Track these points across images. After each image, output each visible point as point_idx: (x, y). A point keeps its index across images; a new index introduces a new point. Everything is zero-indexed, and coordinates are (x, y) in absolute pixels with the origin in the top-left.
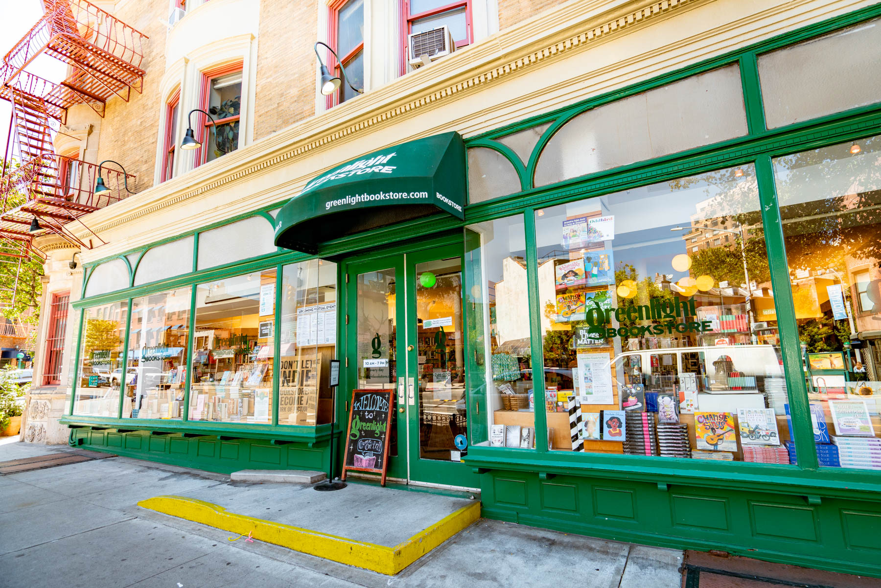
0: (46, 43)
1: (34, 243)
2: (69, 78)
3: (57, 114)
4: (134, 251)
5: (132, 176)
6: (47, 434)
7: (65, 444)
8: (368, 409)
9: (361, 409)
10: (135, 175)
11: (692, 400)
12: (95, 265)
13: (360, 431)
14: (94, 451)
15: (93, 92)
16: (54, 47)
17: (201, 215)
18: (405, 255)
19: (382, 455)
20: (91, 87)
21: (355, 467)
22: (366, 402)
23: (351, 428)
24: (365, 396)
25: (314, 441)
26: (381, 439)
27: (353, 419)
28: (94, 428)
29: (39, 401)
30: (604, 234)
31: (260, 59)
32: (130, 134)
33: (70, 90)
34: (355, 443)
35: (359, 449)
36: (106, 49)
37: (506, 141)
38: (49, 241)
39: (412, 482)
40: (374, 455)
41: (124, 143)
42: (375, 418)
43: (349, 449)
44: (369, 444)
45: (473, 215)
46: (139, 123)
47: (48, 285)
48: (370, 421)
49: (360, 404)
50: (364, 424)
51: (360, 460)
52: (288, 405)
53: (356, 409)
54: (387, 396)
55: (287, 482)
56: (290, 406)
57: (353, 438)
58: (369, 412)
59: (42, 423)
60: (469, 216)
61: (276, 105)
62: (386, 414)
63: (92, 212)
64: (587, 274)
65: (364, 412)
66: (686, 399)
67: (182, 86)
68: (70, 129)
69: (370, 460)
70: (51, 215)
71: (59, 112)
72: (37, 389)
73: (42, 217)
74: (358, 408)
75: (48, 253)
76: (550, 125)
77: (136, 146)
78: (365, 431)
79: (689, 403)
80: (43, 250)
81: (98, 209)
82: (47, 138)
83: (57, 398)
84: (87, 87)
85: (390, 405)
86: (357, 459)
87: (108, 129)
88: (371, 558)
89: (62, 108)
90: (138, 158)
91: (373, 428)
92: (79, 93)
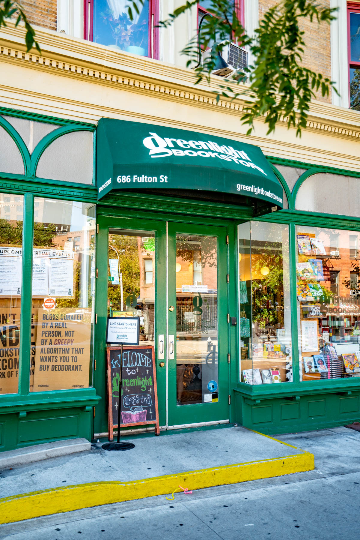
8: (128, 366)
9: (120, 366)
19: (153, 407)
21: (124, 424)
22: (125, 359)
23: (112, 386)
24: (123, 354)
26: (149, 392)
27: (112, 377)
30: (322, 251)
34: (119, 400)
35: (126, 406)
37: (280, 169)
39: (169, 427)
40: (144, 408)
42: (138, 374)
43: (114, 408)
44: (137, 399)
48: (133, 377)
49: (118, 362)
50: (127, 381)
51: (128, 416)
52: (8, 370)
53: (114, 367)
54: (148, 352)
55: (51, 458)
56: (10, 370)
57: (116, 397)
58: (131, 369)
62: (151, 369)
65: (124, 369)
69: (140, 414)
74: (117, 365)
78: (130, 388)
86: (126, 415)
91: (138, 384)
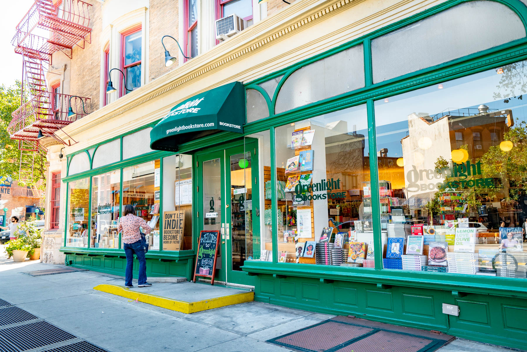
0: (37, 21)
1: (40, 142)
2: (51, 38)
3: (46, 58)
4: (91, 147)
5: (88, 99)
6: (54, 258)
7: (63, 264)
8: (207, 242)
9: (204, 242)
10: (90, 98)
11: (354, 236)
12: (73, 155)
13: (203, 254)
14: (77, 268)
15: (65, 44)
16: (42, 23)
17: (123, 126)
18: (225, 150)
19: (212, 268)
20: (63, 41)
21: (199, 274)
22: (206, 238)
23: (199, 252)
24: (206, 235)
25: (178, 259)
26: (212, 258)
27: (200, 247)
28: (77, 254)
29: (49, 238)
30: (308, 141)
31: (151, 23)
32: (86, 70)
33: (52, 44)
34: (200, 261)
35: (202, 264)
36: (69, 20)
37: (264, 85)
38: (48, 141)
39: (228, 284)
40: (209, 267)
41: (84, 76)
42: (210, 247)
43: (197, 264)
44: (207, 261)
45: (248, 130)
46: (90, 63)
47: (49, 167)
48: (208, 248)
49: (204, 239)
50: (205, 250)
52: (170, 240)
53: (202, 242)
55: (166, 282)
56: (171, 240)
57: (199, 258)
59: (51, 251)
60: (246, 130)
61: (160, 54)
62: (215, 244)
63: (69, 124)
64: (300, 165)
65: (205, 244)
66: (351, 235)
67: (110, 42)
68: (54, 68)
69: (207, 270)
70: (48, 127)
71: (48, 57)
72: (47, 231)
73: (43, 129)
74: (203, 241)
75: (48, 148)
76: (283, 76)
77: (90, 78)
78: (205, 254)
79: (352, 238)
80: (45, 146)
81: (72, 122)
82: (42, 78)
83: (58, 237)
84: (61, 42)
85: (217, 239)
86: (201, 270)
87: (74, 66)
88: (181, 307)
89: (49, 54)
90: (91, 86)
91: (209, 253)
92: (57, 46)
